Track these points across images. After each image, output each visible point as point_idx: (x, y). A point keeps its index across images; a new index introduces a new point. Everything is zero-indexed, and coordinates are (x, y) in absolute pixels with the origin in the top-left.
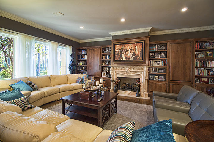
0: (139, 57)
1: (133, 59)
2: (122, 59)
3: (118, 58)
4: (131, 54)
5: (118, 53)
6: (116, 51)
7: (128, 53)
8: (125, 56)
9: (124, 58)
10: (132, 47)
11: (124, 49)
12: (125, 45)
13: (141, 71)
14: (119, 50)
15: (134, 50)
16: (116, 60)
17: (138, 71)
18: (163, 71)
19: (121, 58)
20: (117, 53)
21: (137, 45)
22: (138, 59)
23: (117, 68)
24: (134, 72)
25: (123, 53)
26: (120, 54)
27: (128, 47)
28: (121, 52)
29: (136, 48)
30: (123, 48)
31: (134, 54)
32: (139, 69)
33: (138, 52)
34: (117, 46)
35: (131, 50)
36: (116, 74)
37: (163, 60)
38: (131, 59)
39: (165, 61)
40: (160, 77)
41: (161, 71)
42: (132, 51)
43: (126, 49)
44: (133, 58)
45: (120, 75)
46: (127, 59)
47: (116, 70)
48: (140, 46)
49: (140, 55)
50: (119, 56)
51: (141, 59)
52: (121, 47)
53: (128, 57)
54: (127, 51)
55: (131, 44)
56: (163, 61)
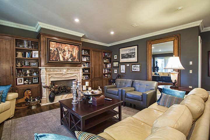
0: (76, 59)
1: (71, 61)
2: (60, 60)
3: (54, 57)
4: (69, 56)
5: (54, 52)
6: (50, 49)
7: (66, 54)
8: (63, 57)
9: (62, 59)
10: (70, 48)
11: (61, 49)
12: (63, 44)
13: (77, 72)
14: (55, 49)
15: (71, 51)
16: (51, 60)
17: (75, 72)
18: (87, 71)
19: (58, 58)
20: (52, 52)
21: (74, 46)
22: (76, 61)
23: (52, 70)
24: (71, 73)
25: (61, 53)
26: (56, 54)
27: (66, 48)
28: (58, 51)
29: (73, 50)
30: (59, 47)
31: (72, 55)
32: (75, 71)
33: (76, 54)
34: (52, 43)
35: (69, 50)
36: (50, 78)
37: (88, 62)
38: (69, 61)
39: (89, 63)
40: (86, 76)
41: (86, 71)
42: (70, 52)
43: (64, 49)
44: (71, 59)
45: (55, 79)
46: (65, 60)
47: (50, 73)
48: (77, 48)
49: (77, 57)
50: (55, 56)
51: (78, 61)
52: (58, 46)
53: (66, 58)
54: (65, 51)
55: (68, 45)
56: (87, 64)
